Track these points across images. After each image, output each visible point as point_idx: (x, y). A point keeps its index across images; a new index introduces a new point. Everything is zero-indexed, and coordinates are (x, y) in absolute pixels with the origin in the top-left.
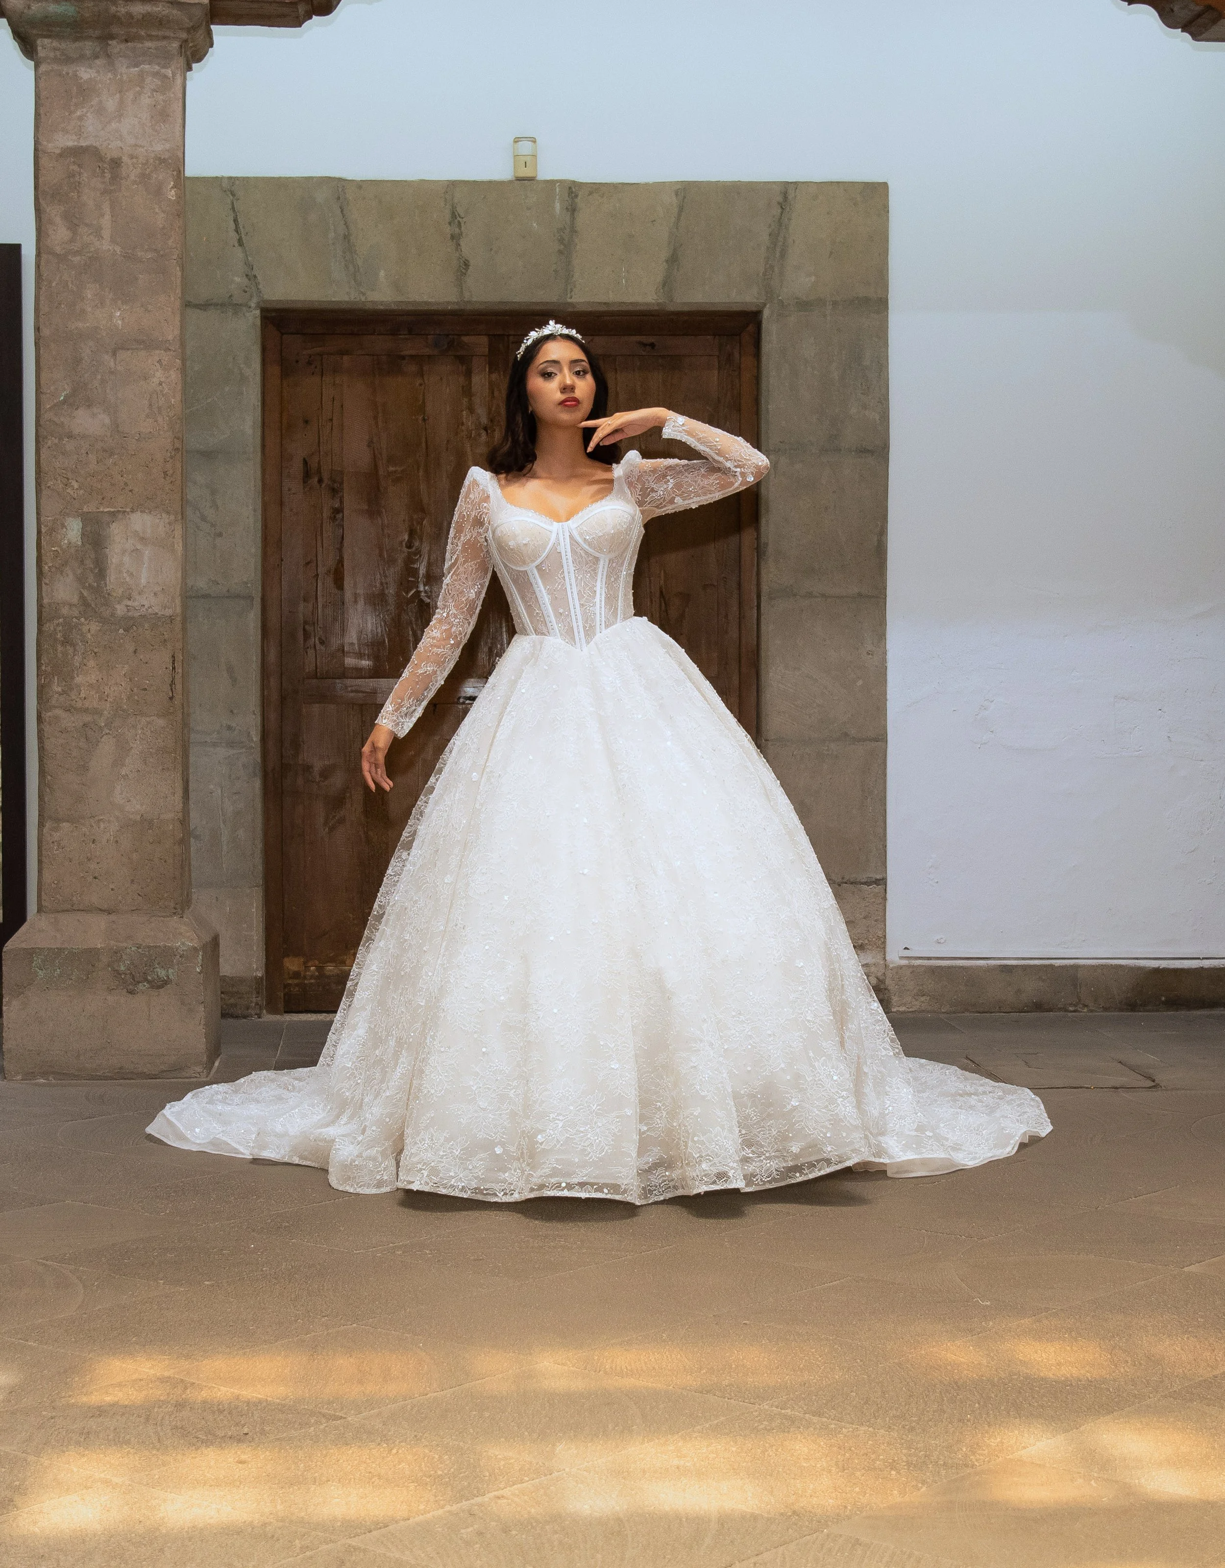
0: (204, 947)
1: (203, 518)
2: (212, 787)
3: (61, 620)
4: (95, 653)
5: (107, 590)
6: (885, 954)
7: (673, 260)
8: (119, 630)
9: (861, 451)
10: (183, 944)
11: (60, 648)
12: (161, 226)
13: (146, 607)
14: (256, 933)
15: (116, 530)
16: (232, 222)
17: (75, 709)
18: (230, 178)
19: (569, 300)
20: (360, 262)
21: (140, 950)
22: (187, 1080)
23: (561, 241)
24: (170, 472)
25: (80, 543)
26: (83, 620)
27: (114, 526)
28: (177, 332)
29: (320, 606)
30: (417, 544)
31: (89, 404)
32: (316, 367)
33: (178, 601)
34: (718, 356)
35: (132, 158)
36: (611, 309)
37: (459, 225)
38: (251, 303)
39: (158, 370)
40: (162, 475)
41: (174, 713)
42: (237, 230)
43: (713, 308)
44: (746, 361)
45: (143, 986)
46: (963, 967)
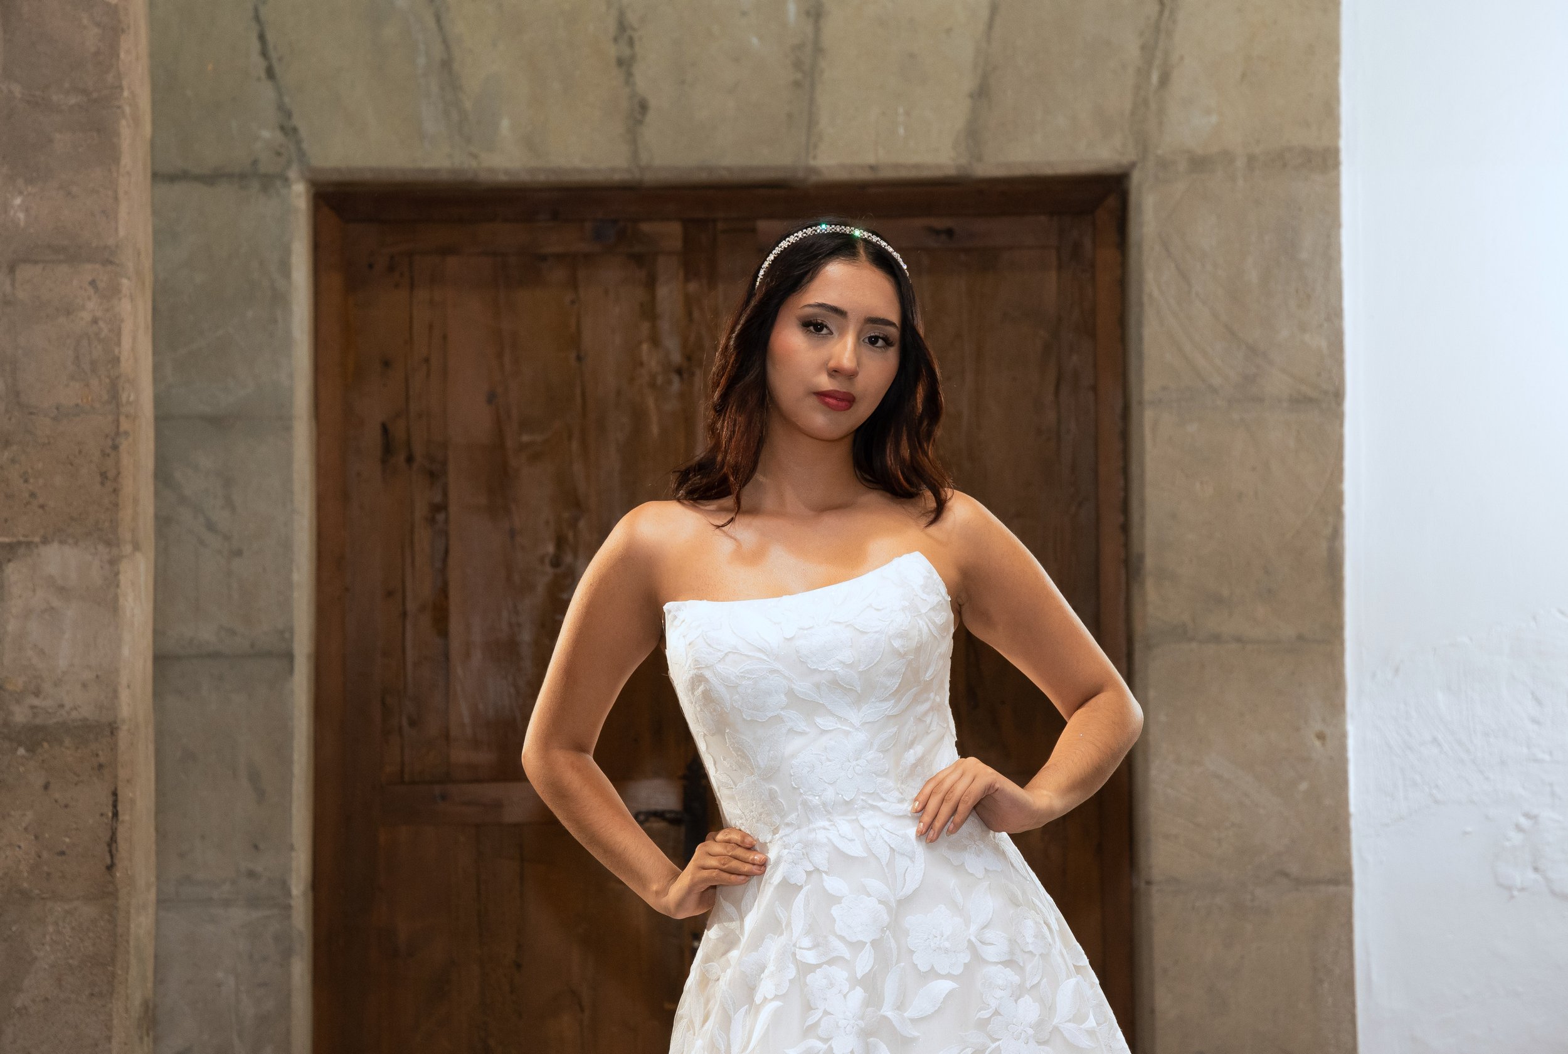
1: (211, 526)
2: (220, 975)
7: (982, 93)
8: (16, 750)
9: (1298, 402)
13: (67, 708)
15: (15, 575)
16: (255, 40)
19: (812, 163)
20: (468, 105)
23: (798, 65)
24: (112, 474)
27: (11, 569)
29: (409, 662)
30: (568, 558)
32: (402, 276)
34: (1057, 249)
36: (882, 175)
37: (631, 42)
38: (293, 173)
39: (89, 298)
40: (98, 479)
41: (114, 894)
42: (264, 53)
43: (1049, 171)
44: (1105, 256)
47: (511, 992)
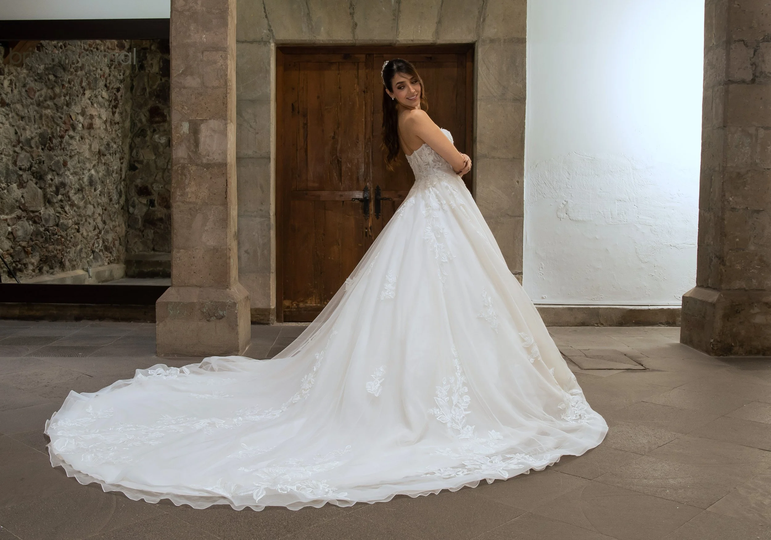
0: (239, 302)
1: (251, 127)
2: (254, 233)
3: (180, 165)
4: (195, 179)
5: (199, 153)
8: (204, 169)
9: (515, 100)
10: (230, 301)
11: (180, 176)
13: (215, 159)
14: (272, 292)
15: (203, 127)
16: (263, 8)
17: (186, 202)
19: (397, 39)
20: (313, 24)
21: (212, 303)
23: (394, 15)
25: (188, 133)
26: (189, 165)
27: (202, 125)
29: (298, 162)
30: (336, 137)
31: (192, 74)
32: (297, 67)
34: (457, 62)
36: (415, 42)
37: (353, 9)
38: (271, 41)
39: (220, 60)
40: (222, 104)
41: (227, 204)
42: (265, 12)
43: (456, 42)
44: (469, 64)
45: (213, 318)
46: (553, 308)
47: (322, 240)
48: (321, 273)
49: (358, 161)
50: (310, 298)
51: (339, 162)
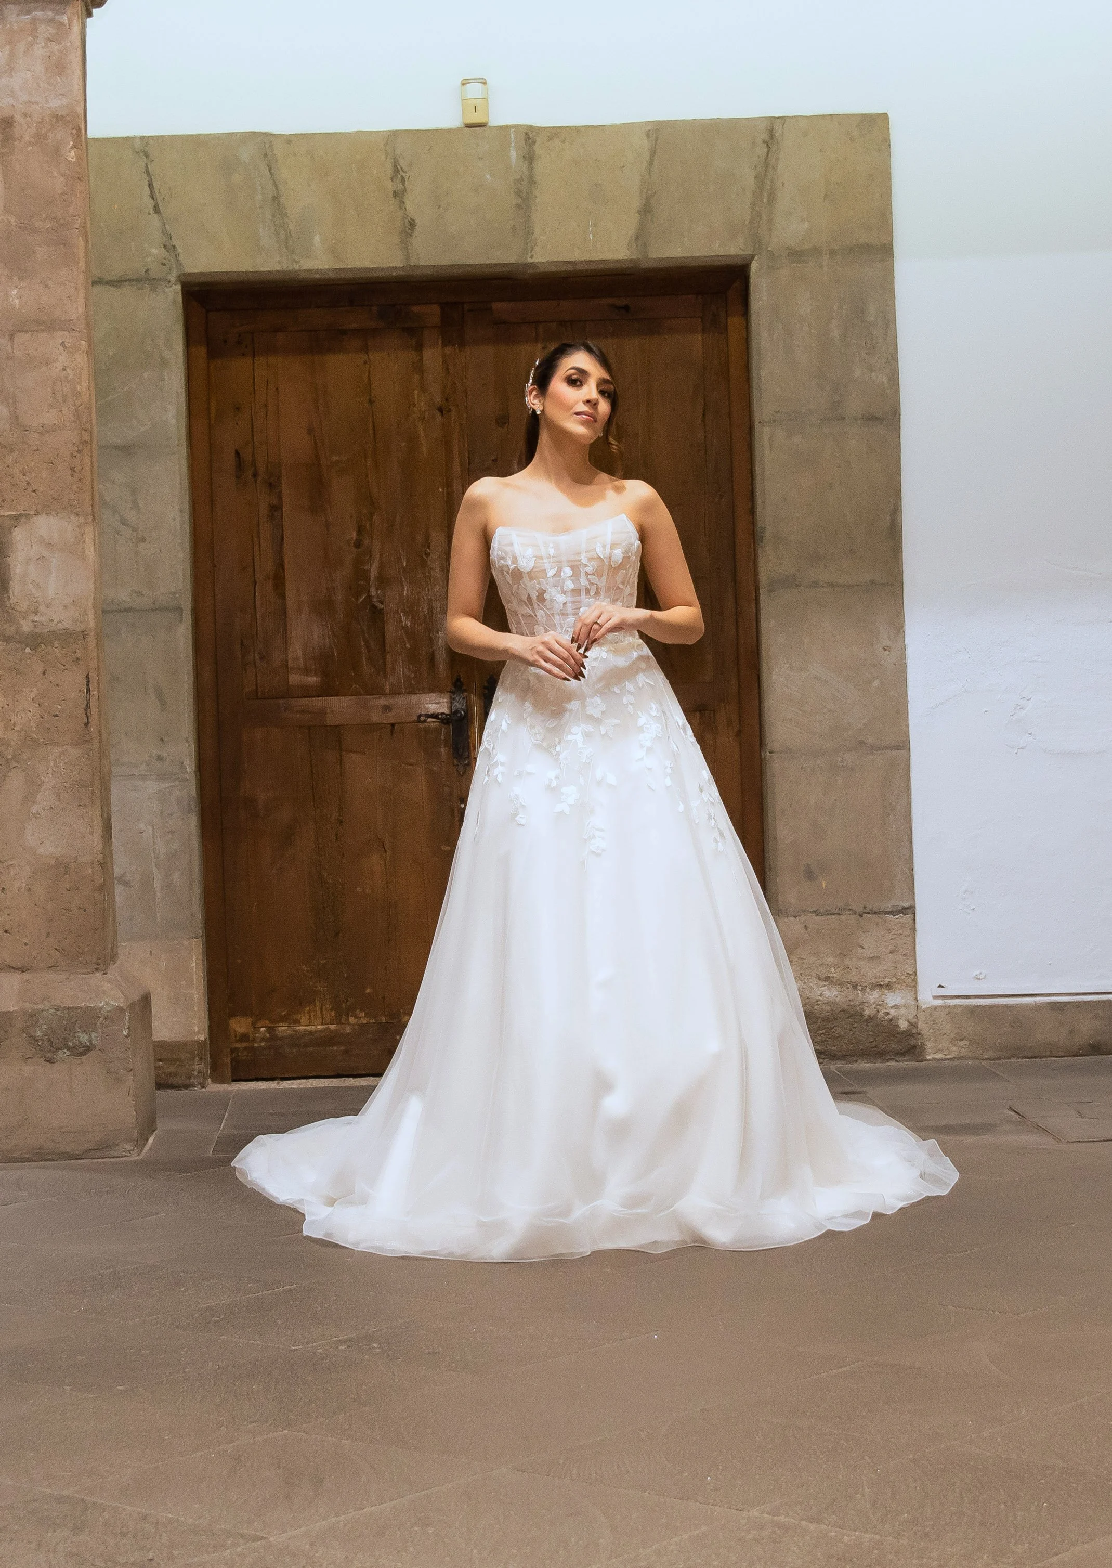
0: (132, 1006)
1: (124, 522)
2: (142, 826)
5: (11, 604)
6: (916, 994)
7: (646, 210)
8: (25, 649)
9: (868, 419)
10: (107, 1004)
12: (60, 191)
13: (55, 621)
14: (197, 992)
15: (19, 535)
16: (146, 187)
18: (143, 138)
19: (530, 260)
20: (291, 226)
21: (58, 1013)
22: (116, 1160)
23: (518, 193)
24: (77, 469)
27: (16, 532)
28: (81, 310)
29: (259, 615)
30: (366, 542)
32: (246, 347)
33: (91, 615)
34: (702, 318)
35: (26, 116)
36: (579, 267)
37: (403, 180)
38: (172, 278)
39: (60, 354)
40: (70, 472)
41: (90, 742)
42: (152, 196)
44: (735, 321)
45: (63, 1054)
46: (1005, 1006)
47: (337, 840)
48: (337, 934)
49: (431, 609)
50: (307, 1009)
51: (376, 615)
